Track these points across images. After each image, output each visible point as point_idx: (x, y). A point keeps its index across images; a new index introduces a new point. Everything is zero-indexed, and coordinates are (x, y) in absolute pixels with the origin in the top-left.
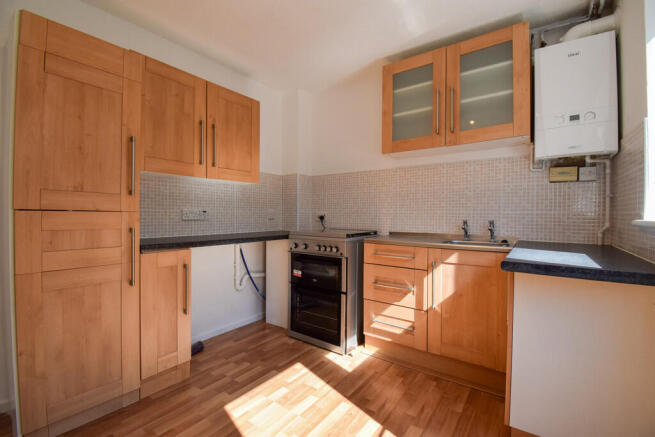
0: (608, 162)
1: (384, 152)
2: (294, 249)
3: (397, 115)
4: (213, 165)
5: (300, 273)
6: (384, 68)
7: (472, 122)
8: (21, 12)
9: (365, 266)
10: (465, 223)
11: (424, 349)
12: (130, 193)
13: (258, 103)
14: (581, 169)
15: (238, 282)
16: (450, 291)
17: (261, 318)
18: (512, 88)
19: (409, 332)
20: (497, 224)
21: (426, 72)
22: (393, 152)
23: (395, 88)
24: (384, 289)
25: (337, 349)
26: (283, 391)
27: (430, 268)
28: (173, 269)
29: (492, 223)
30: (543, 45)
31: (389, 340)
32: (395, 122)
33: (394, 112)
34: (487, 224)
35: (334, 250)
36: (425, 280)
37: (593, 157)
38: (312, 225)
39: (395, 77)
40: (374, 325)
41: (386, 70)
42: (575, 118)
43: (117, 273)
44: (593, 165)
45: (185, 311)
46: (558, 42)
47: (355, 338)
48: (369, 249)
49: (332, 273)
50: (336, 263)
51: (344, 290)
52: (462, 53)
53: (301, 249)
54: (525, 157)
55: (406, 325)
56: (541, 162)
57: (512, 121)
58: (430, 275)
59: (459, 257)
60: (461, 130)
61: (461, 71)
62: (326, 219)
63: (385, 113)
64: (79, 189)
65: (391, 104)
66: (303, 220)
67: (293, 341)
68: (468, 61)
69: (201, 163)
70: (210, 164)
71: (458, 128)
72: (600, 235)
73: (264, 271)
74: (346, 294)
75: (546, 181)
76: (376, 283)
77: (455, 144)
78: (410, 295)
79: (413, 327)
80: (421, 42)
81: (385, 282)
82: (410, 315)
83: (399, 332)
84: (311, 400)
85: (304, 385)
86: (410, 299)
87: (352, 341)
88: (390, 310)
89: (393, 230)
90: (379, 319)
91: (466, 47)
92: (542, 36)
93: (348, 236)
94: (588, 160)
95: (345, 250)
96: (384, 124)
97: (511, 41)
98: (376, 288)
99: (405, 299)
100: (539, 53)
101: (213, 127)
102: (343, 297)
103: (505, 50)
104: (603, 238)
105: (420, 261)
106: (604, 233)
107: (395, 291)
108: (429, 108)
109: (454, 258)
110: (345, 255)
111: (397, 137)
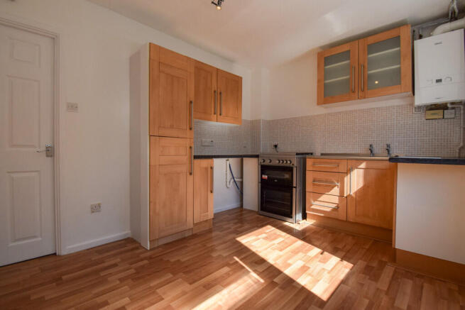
0: (462, 107)
1: (318, 104)
2: (262, 164)
3: (327, 81)
4: (220, 115)
5: (266, 177)
6: (319, 54)
7: (377, 82)
8: (150, 43)
9: (307, 172)
10: (371, 146)
11: (345, 219)
12: (191, 129)
13: (241, 78)
14: (445, 111)
15: (228, 183)
16: (361, 185)
17: (239, 206)
18: (400, 63)
19: (335, 210)
20: (391, 146)
21: (346, 55)
22: (324, 103)
23: (325, 65)
24: (319, 185)
25: (290, 220)
26: (264, 235)
27: (349, 171)
28: (206, 169)
29: (388, 146)
30: (421, 37)
31: (322, 215)
32: (326, 86)
33: (325, 79)
34: (385, 147)
35: (289, 162)
36: (346, 179)
37: (452, 103)
38: (270, 150)
39: (326, 59)
40: (312, 207)
41: (320, 55)
42: (439, 81)
43: (185, 169)
44: (453, 108)
45: (212, 192)
46: (430, 36)
47: (301, 215)
48: (309, 162)
49: (287, 176)
50: (290, 170)
51: (294, 185)
52: (369, 43)
53: (267, 162)
54: (410, 105)
55: (334, 206)
56: (419, 107)
57: (400, 84)
58: (349, 176)
59: (367, 165)
60: (368, 89)
61: (368, 54)
62: (278, 146)
63: (319, 81)
64: (172, 127)
65: (323, 75)
66: (265, 147)
67: (262, 217)
68: (372, 48)
69: (215, 114)
70: (219, 114)
71: (366, 88)
72: (458, 151)
73: (242, 177)
74: (296, 187)
75: (424, 119)
76: (314, 181)
77: (365, 98)
78: (336, 188)
79: (338, 207)
80: (344, 37)
81: (320, 181)
82: (336, 200)
83: (329, 210)
84: (280, 239)
85: (275, 234)
86: (336, 191)
87: (299, 216)
88: (323, 198)
89: (323, 152)
90: (316, 203)
91: (371, 40)
92: (420, 31)
93: (297, 154)
94: (449, 106)
95: (295, 162)
96: (318, 87)
97: (399, 36)
98: (314, 185)
99: (333, 190)
100: (418, 43)
101: (220, 93)
102: (294, 189)
103: (396, 41)
104: (459, 153)
105: (342, 168)
106: (460, 150)
107: (326, 186)
108: (348, 77)
109: (363, 165)
110: (295, 165)
111: (327, 94)
